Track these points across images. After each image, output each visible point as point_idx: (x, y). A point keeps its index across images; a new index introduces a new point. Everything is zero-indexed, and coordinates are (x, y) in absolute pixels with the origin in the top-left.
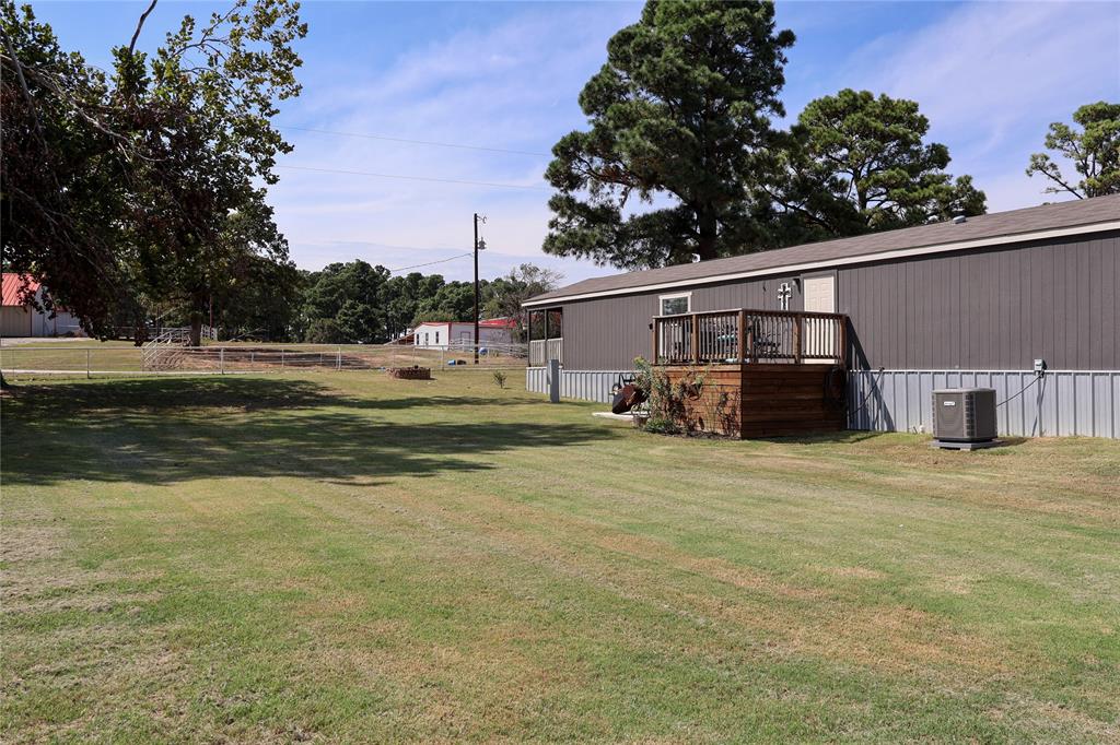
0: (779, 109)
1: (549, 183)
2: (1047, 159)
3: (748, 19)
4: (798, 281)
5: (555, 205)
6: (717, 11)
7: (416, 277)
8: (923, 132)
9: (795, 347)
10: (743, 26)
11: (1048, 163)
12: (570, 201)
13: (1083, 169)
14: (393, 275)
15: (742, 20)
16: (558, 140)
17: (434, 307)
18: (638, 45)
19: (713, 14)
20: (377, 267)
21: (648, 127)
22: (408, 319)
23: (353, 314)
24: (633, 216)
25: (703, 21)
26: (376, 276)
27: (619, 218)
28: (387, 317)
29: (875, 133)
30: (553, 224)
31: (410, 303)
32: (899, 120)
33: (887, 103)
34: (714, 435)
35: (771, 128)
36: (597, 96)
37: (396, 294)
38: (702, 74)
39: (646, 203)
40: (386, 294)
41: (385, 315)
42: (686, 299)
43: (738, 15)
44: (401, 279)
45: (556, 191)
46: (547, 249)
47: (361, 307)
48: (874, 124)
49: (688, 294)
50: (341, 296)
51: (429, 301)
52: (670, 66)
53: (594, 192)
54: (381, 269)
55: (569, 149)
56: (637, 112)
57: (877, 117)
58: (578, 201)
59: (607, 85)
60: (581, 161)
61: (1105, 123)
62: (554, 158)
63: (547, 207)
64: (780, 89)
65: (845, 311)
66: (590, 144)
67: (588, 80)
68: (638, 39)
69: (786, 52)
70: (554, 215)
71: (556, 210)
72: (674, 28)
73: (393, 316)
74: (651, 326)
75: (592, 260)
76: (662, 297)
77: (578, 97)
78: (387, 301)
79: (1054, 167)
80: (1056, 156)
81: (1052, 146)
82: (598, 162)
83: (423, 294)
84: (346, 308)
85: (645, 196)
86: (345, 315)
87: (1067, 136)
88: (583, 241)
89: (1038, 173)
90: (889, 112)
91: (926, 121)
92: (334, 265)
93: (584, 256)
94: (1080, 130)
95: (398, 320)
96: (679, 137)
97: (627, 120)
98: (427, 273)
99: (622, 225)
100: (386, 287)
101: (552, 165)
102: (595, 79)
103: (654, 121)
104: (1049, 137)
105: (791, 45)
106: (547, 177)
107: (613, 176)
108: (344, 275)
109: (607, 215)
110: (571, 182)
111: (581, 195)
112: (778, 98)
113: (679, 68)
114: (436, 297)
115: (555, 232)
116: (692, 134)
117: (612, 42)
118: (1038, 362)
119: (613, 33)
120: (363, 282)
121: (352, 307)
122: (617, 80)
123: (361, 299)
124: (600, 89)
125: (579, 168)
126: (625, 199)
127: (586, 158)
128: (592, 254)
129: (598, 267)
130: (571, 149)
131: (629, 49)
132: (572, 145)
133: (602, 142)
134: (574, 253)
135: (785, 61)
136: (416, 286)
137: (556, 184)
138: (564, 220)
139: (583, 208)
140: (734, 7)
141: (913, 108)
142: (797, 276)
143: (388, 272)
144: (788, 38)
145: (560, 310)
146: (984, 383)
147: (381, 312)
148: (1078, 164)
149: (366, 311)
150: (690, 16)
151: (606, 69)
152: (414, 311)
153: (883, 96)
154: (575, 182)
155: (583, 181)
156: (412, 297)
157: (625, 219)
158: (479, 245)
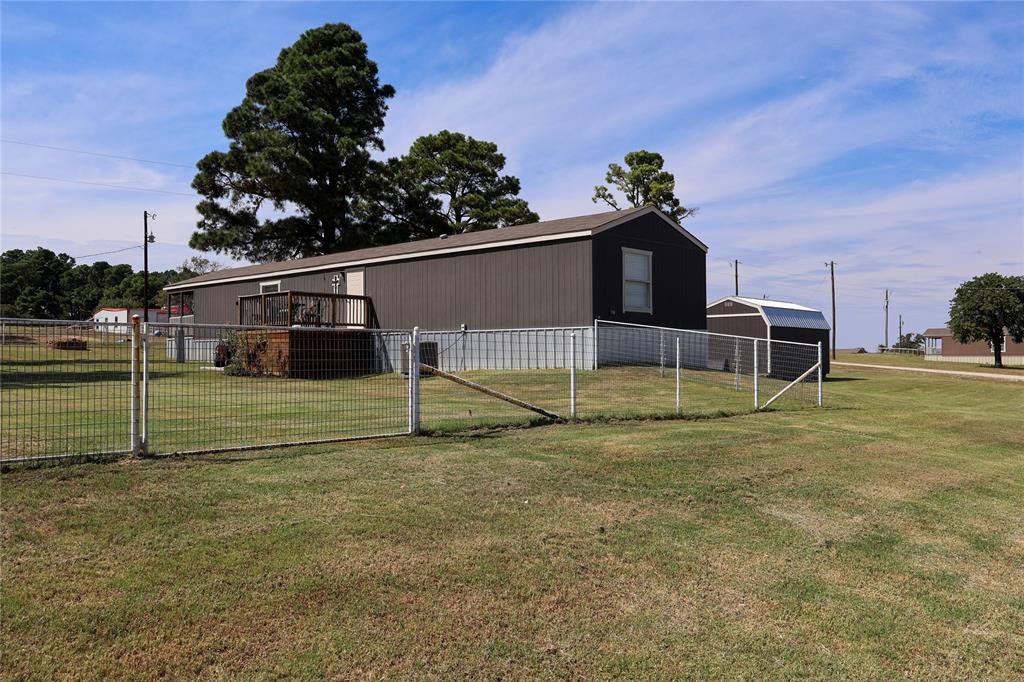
0: (380, 144)
1: (196, 191)
2: (606, 190)
3: (354, 75)
4: (344, 275)
5: (201, 208)
6: (332, 67)
7: (102, 267)
8: (501, 167)
9: (331, 318)
10: (351, 79)
11: (607, 193)
12: (215, 208)
13: (631, 199)
14: (79, 263)
15: (350, 75)
16: (203, 157)
17: (119, 295)
18: (269, 87)
19: (328, 69)
20: (61, 255)
21: (272, 153)
22: (92, 306)
23: (33, 301)
24: (268, 221)
25: (320, 73)
26: (61, 264)
27: (257, 222)
28: (71, 305)
29: (460, 166)
30: (201, 225)
31: (95, 291)
32: (483, 157)
33: (473, 142)
34: (272, 376)
35: (371, 158)
36: (236, 123)
37: (81, 283)
38: (320, 114)
39: (279, 211)
40: (70, 281)
41: (69, 302)
42: (276, 286)
43: (348, 71)
44: (86, 267)
45: (203, 198)
46: (192, 245)
47: (42, 293)
48: (461, 159)
49: (278, 282)
50: (21, 284)
51: (114, 289)
52: (290, 107)
53: (235, 200)
54: (64, 256)
55: (210, 166)
56: (266, 140)
57: (464, 154)
58: (221, 206)
59: (245, 116)
60: (222, 175)
61: (645, 167)
62: (198, 171)
63: (196, 211)
64: (381, 129)
65: (369, 295)
66: (227, 162)
67: (230, 111)
68: (270, 82)
69: (388, 101)
70: (201, 217)
71: (203, 213)
72: (297, 76)
73: (77, 304)
74: (237, 303)
75: (230, 255)
76: (262, 284)
77: (221, 123)
78: (71, 289)
79: (610, 196)
80: (612, 189)
81: (610, 181)
82: (236, 177)
83: (109, 282)
84: (25, 295)
85: (279, 205)
86: (25, 301)
87: (619, 173)
88: (222, 239)
89: (600, 200)
90: (474, 150)
91: (504, 158)
92: (12, 252)
93: (223, 252)
94: (627, 169)
95: (82, 306)
96: (297, 163)
97: (256, 145)
98: (113, 262)
99: (259, 228)
100: (71, 275)
101: (198, 177)
102: (235, 110)
103: (277, 150)
104: (608, 174)
105: (392, 96)
106: (193, 186)
107: (250, 189)
108: (23, 263)
109: (246, 219)
110: (216, 192)
111: (224, 203)
112: (380, 136)
113: (298, 109)
114: (121, 286)
115: (201, 231)
116: (307, 162)
117: (250, 82)
118: (463, 325)
119: (251, 75)
120: (47, 270)
121: (31, 293)
122: (253, 112)
123: (45, 287)
124: (240, 119)
125: (223, 180)
126: (258, 207)
127: (227, 174)
128: (229, 250)
129: (235, 261)
130: (214, 165)
131: (263, 89)
132: (213, 162)
133: (236, 162)
134: (215, 249)
135: (387, 108)
136: (102, 275)
137: (202, 191)
138: (210, 222)
139: (225, 213)
140: (344, 65)
141: (493, 148)
142: (342, 271)
143: (73, 261)
144: (389, 91)
145: (192, 293)
146: (432, 339)
147: (65, 299)
148: (628, 196)
149: (47, 298)
150: (311, 68)
151: (246, 102)
152: (99, 298)
153: (470, 138)
154: (219, 192)
155: (226, 191)
156: (99, 286)
157: (261, 223)
158: (149, 239)
